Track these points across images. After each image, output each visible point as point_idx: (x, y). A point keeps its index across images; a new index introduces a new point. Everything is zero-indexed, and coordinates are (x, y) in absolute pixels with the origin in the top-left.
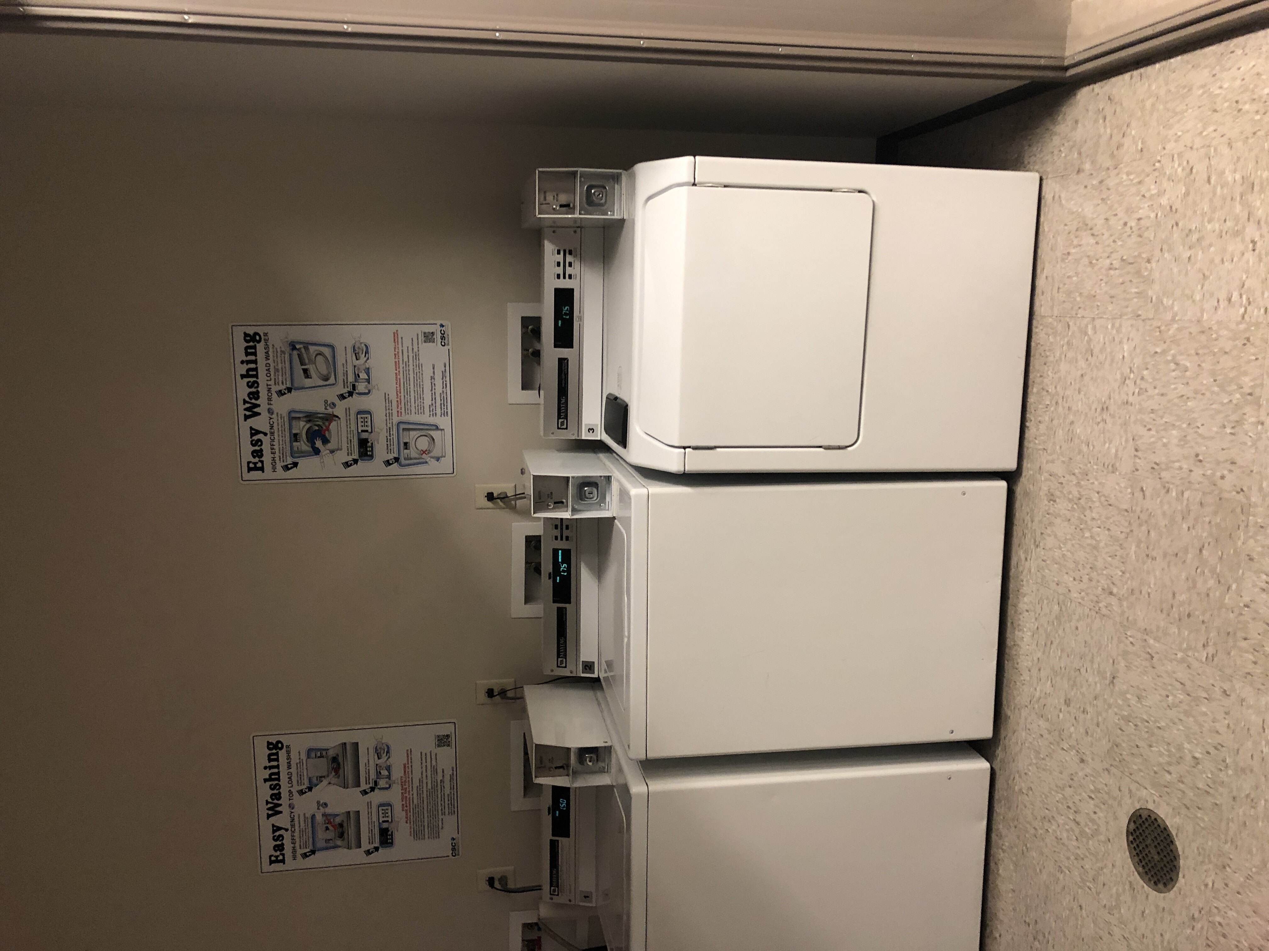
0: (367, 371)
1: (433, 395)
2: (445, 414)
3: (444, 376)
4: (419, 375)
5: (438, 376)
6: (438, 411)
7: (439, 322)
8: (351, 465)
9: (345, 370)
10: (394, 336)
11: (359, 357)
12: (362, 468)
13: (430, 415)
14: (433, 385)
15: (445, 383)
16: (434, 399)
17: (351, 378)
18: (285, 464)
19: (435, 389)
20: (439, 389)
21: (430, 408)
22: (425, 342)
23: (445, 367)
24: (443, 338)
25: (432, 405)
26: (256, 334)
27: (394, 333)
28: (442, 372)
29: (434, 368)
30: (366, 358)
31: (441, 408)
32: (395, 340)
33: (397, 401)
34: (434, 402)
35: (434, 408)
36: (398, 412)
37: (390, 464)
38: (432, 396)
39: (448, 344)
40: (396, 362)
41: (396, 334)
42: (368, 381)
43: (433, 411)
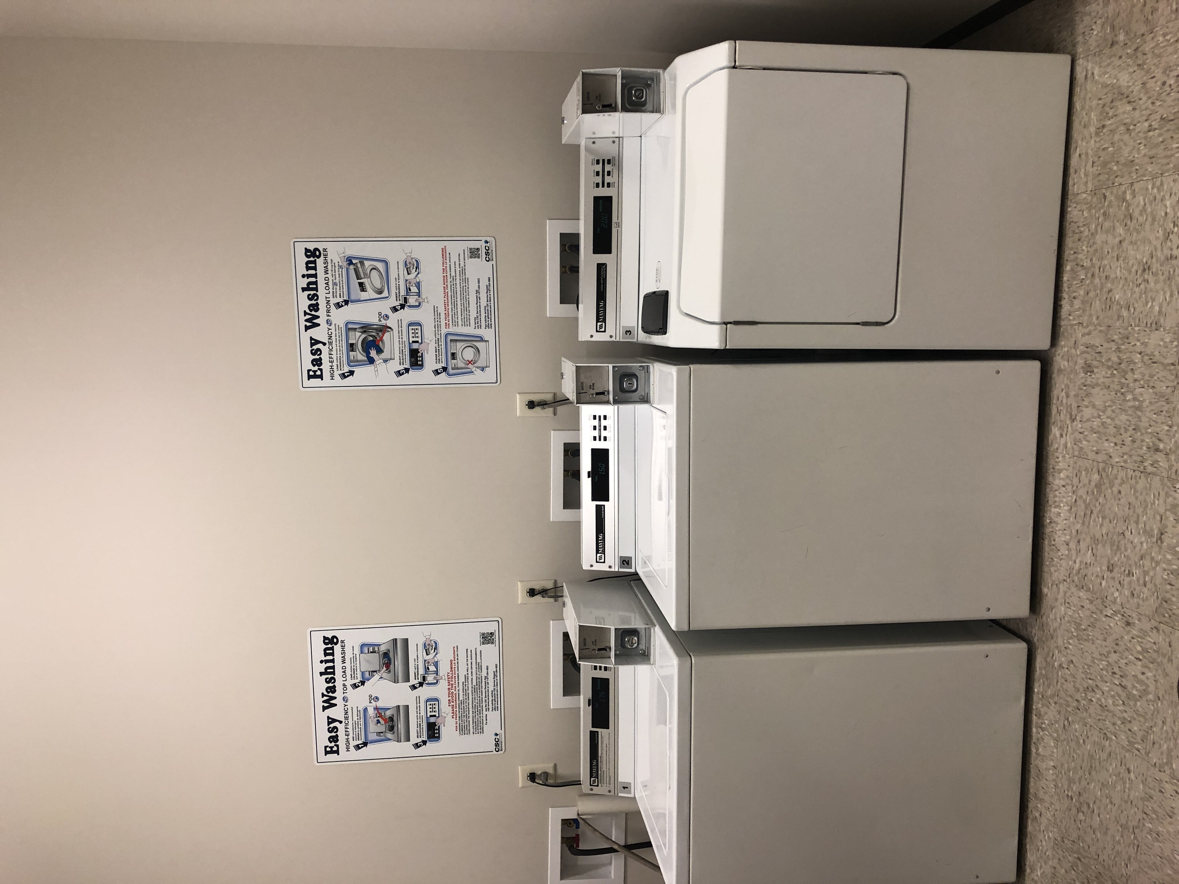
0: (418, 285)
1: (479, 307)
2: (488, 326)
3: (488, 290)
4: (465, 290)
5: (483, 290)
6: (483, 324)
7: (484, 239)
8: (403, 374)
9: (398, 284)
10: (443, 251)
11: (411, 272)
12: (413, 376)
13: (475, 327)
14: (478, 298)
15: (489, 296)
16: (479, 312)
17: (403, 292)
18: (343, 372)
19: (480, 302)
20: (483, 302)
21: (475, 320)
22: (471, 257)
23: (489, 281)
24: (487, 254)
25: (478, 317)
26: (316, 249)
27: (442, 249)
28: (487, 286)
29: (479, 282)
30: (417, 273)
31: (486, 320)
32: (443, 255)
33: (445, 314)
34: (479, 314)
35: (479, 320)
36: (446, 323)
37: (439, 373)
38: (477, 308)
39: (492, 260)
40: (444, 276)
41: (444, 250)
42: (419, 294)
43: (478, 323)
